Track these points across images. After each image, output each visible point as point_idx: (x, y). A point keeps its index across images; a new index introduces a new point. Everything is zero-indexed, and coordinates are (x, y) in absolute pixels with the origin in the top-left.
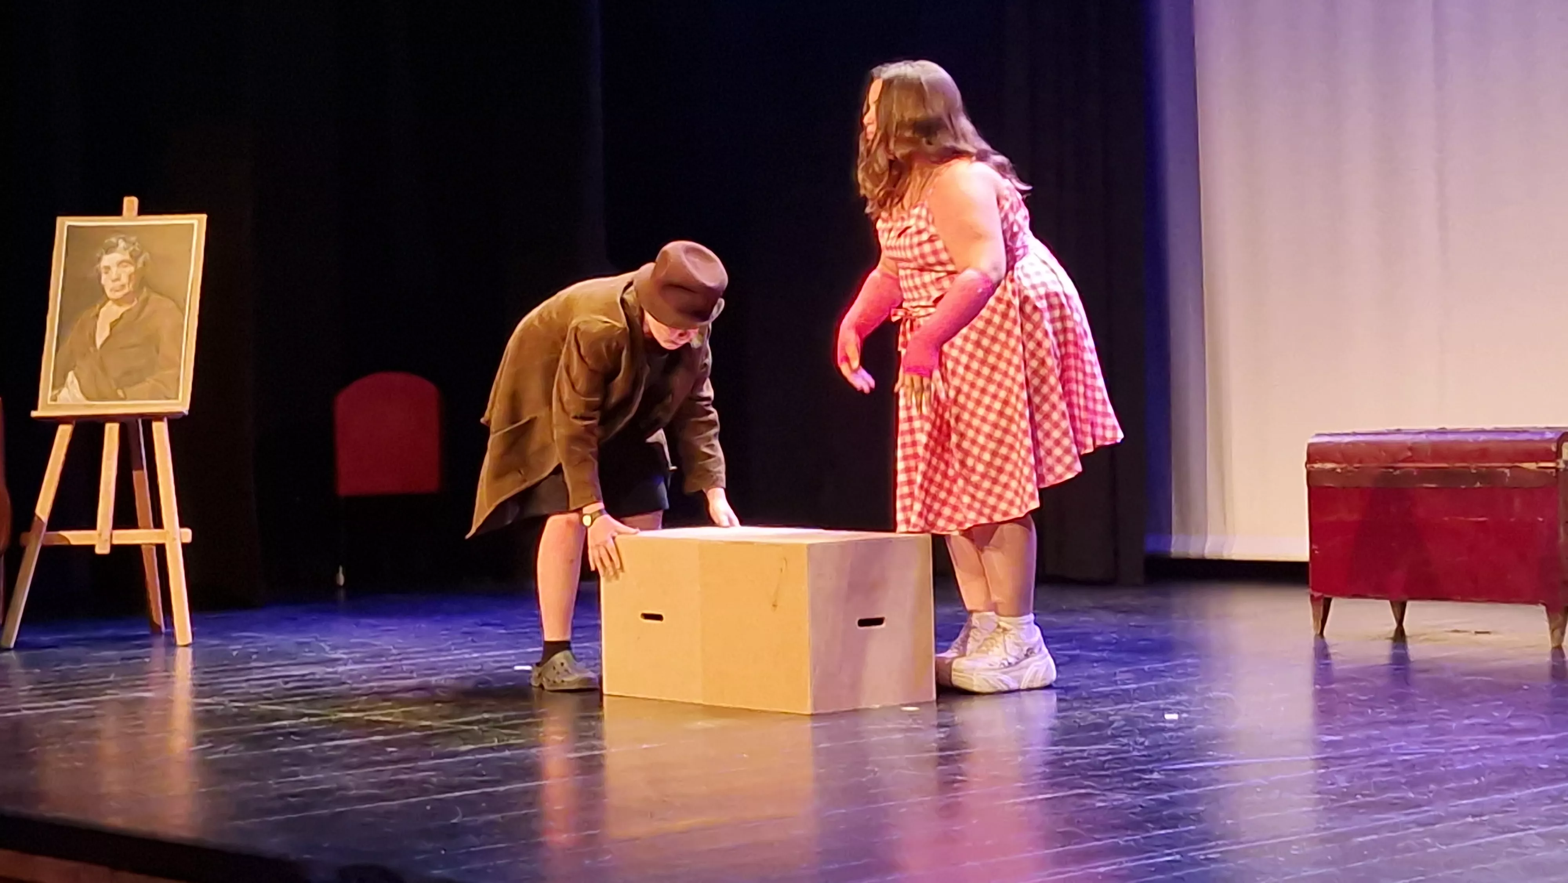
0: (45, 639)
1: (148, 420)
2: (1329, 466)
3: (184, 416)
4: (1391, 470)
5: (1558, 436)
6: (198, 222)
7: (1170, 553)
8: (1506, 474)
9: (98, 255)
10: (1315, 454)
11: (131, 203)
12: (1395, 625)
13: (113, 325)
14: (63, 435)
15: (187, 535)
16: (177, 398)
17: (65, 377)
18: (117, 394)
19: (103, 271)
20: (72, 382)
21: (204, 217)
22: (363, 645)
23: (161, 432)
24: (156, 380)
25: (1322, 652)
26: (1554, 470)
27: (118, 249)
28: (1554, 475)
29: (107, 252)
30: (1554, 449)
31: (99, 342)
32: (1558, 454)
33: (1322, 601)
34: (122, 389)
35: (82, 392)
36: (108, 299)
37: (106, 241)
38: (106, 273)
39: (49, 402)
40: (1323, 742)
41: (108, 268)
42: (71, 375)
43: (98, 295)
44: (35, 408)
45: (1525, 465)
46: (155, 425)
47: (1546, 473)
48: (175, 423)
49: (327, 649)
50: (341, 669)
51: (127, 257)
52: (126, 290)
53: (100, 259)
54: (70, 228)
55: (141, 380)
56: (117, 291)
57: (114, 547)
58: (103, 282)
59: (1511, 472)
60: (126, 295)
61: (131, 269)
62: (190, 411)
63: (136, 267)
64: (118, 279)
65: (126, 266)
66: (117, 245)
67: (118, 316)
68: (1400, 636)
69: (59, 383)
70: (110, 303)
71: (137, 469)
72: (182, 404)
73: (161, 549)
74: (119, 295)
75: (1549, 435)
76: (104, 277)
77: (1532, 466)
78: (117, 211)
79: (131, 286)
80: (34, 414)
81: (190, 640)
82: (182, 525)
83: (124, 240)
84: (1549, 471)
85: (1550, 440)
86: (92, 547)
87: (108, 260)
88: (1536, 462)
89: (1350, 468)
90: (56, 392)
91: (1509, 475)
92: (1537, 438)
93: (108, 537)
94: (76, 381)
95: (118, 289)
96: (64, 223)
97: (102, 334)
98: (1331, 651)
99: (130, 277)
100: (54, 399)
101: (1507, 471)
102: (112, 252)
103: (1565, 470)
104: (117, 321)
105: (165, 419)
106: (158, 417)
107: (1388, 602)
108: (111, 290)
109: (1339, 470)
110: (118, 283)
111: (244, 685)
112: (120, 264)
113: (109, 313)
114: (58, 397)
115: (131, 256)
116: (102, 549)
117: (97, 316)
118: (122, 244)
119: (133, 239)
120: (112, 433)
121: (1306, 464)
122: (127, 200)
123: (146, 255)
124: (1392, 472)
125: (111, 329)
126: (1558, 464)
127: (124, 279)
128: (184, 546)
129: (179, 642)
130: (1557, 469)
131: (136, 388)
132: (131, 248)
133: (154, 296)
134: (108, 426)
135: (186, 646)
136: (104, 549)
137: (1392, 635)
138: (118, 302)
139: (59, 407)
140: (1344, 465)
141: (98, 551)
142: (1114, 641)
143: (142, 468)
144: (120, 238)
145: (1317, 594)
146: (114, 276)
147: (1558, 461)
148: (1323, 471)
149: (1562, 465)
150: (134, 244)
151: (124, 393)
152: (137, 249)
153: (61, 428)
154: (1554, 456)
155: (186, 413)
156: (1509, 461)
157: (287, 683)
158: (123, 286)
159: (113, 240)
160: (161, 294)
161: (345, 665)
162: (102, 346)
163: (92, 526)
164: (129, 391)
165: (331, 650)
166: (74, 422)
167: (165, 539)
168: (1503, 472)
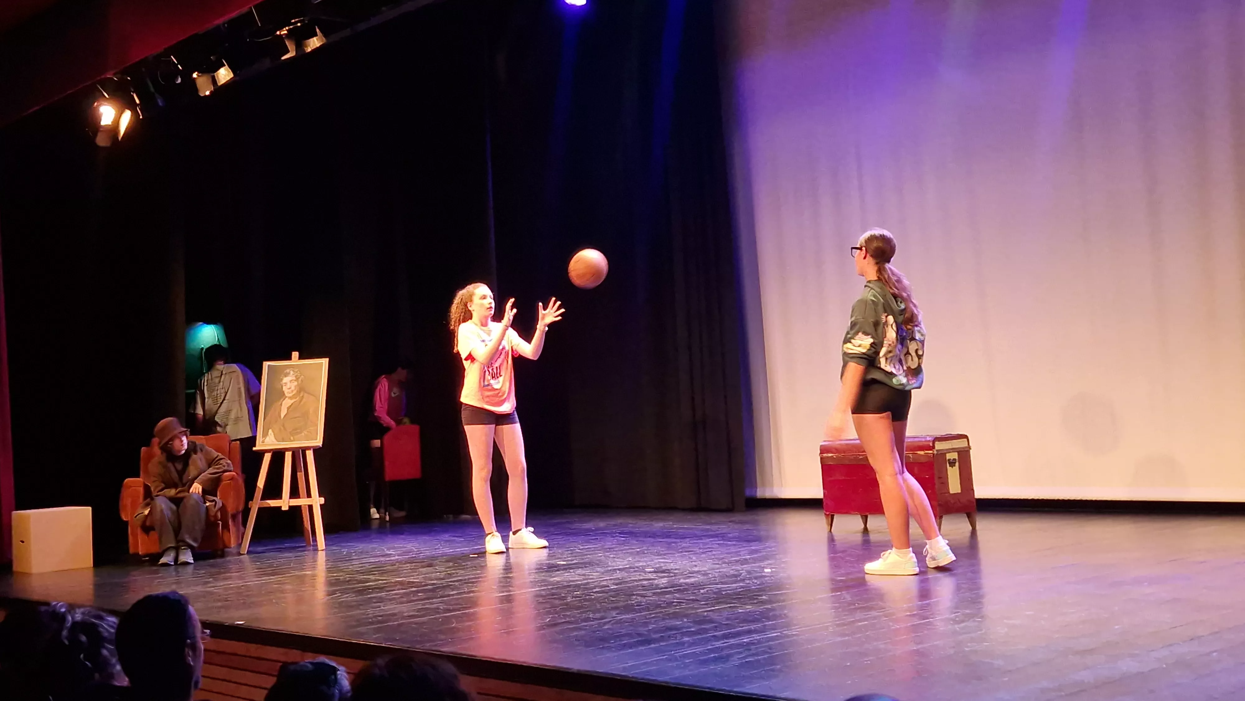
0: (260, 549)
1: (304, 450)
2: (830, 455)
3: (320, 448)
4: (858, 456)
5: (933, 439)
6: (324, 362)
7: (756, 497)
8: (910, 457)
9: (281, 378)
10: (824, 450)
11: (295, 355)
12: (863, 526)
13: (288, 408)
14: (267, 458)
15: (322, 500)
16: (317, 439)
17: (268, 432)
18: (290, 439)
19: (284, 385)
20: (271, 434)
21: (327, 359)
22: (401, 547)
23: (310, 455)
24: (308, 432)
25: (831, 539)
26: (932, 454)
27: (290, 375)
28: (932, 456)
29: (286, 376)
30: (931, 445)
31: (282, 416)
32: (933, 447)
33: (830, 517)
34: (293, 436)
35: (275, 439)
36: (286, 397)
37: (285, 372)
38: (285, 385)
39: (261, 443)
40: (838, 580)
41: (286, 383)
42: (270, 431)
43: (282, 395)
44: (255, 446)
45: (919, 452)
46: (307, 452)
47: (928, 456)
48: (316, 451)
49: (385, 549)
50: (392, 558)
51: (294, 378)
52: (294, 393)
53: (282, 380)
54: (269, 366)
55: (301, 433)
56: (290, 393)
57: (290, 507)
58: (284, 389)
59: (912, 456)
60: (294, 395)
61: (296, 383)
62: (323, 445)
63: (298, 382)
64: (290, 388)
65: (293, 382)
66: (289, 373)
67: (290, 404)
68: (866, 530)
69: (265, 435)
70: (287, 398)
71: (299, 472)
72: (319, 442)
73: (310, 507)
74: (290, 395)
75: (928, 439)
76: (284, 387)
77: (922, 453)
78: (289, 358)
79: (296, 391)
80: (254, 449)
81: (324, 548)
82: (320, 496)
83: (293, 371)
84: (929, 454)
85: (929, 441)
86: (281, 507)
87: (286, 380)
88: (923, 451)
89: (840, 456)
90: (264, 439)
91: (911, 457)
92: (923, 440)
93: (288, 503)
94: (272, 434)
95: (290, 392)
96: (266, 364)
97: (283, 413)
98: (836, 538)
99: (295, 386)
100: (263, 442)
101: (910, 455)
102: (288, 376)
103: (937, 454)
104: (291, 406)
105: (312, 449)
106: (309, 448)
107: (860, 516)
108: (287, 393)
109: (835, 457)
110: (291, 390)
111: (350, 567)
112: (291, 381)
113: (287, 403)
114: (265, 441)
115: (296, 378)
116: (285, 508)
117: (281, 404)
118: (292, 373)
119: (296, 370)
120: (288, 456)
121: (821, 453)
122: (293, 353)
123: (302, 377)
124: (858, 457)
125: (287, 411)
126: (933, 451)
127: (293, 388)
128: (321, 505)
129: (319, 549)
130: (934, 454)
131: (299, 435)
132: (295, 375)
133: (306, 395)
134: (287, 453)
135: (323, 550)
136: (286, 508)
137: (862, 530)
138: (290, 398)
139: (266, 445)
140: (836, 455)
141: (283, 509)
142: (737, 536)
143: (302, 472)
144: (291, 370)
145: (828, 513)
146: (288, 387)
147: (934, 450)
148: (828, 457)
149: (935, 452)
150: (297, 372)
151: (294, 438)
152: (299, 374)
153: (266, 455)
154: (931, 448)
155: (321, 446)
156: (911, 450)
157: (369, 565)
158: (292, 391)
159: (288, 371)
160: (309, 393)
161: (394, 556)
162: (284, 418)
163: (281, 498)
164: (296, 437)
165: (387, 550)
166: (272, 452)
167: (312, 502)
168: (909, 456)
